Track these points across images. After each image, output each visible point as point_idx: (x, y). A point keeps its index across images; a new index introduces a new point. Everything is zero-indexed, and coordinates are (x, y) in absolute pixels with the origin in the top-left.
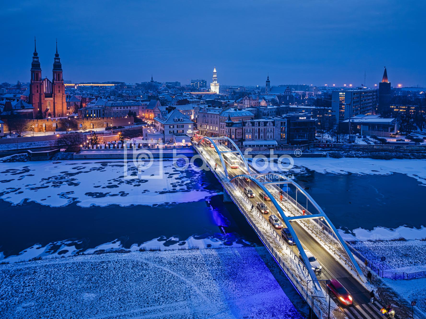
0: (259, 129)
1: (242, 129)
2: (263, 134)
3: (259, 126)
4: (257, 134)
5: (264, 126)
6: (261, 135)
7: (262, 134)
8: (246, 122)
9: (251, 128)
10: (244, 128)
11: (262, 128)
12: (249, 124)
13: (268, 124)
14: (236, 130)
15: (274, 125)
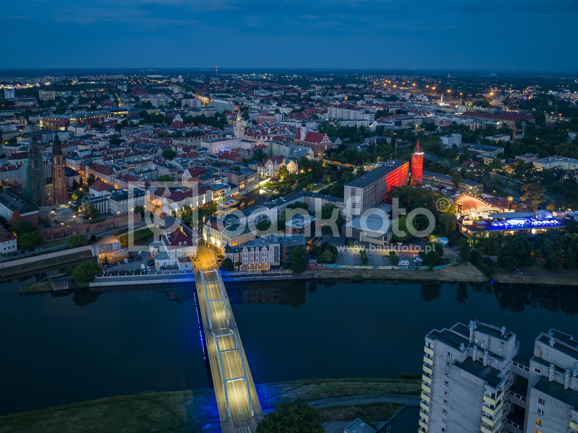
0: (255, 254)
1: (240, 254)
3: (255, 251)
5: (259, 251)
7: (257, 258)
8: (243, 248)
9: (248, 253)
10: (241, 253)
11: (257, 252)
12: (245, 250)
13: (263, 249)
14: (233, 255)
15: (268, 250)
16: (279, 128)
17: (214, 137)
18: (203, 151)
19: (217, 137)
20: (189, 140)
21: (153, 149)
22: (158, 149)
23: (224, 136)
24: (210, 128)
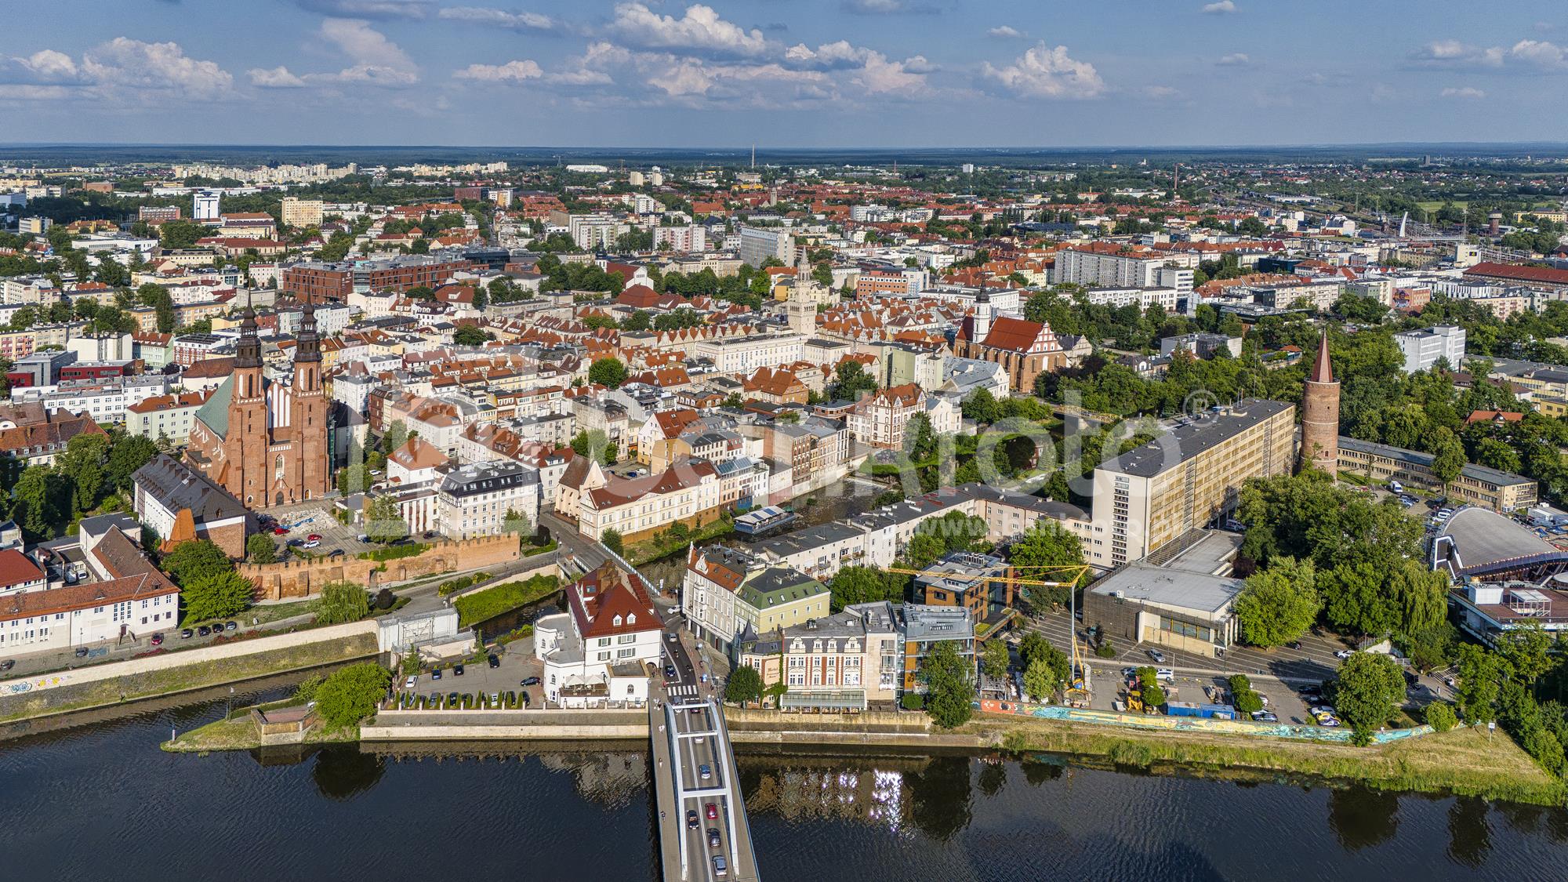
0: (824, 659)
1: (782, 659)
2: (834, 673)
3: (825, 650)
4: (820, 673)
5: (838, 651)
6: (828, 673)
7: (831, 673)
8: (792, 641)
9: (804, 656)
10: (785, 656)
11: (832, 654)
12: (797, 646)
13: (847, 646)
14: (764, 661)
15: (863, 650)
16: (913, 308)
17: (734, 330)
18: (700, 369)
19: (740, 332)
20: (665, 337)
21: (569, 360)
22: (580, 359)
23: (761, 328)
24: (723, 307)
